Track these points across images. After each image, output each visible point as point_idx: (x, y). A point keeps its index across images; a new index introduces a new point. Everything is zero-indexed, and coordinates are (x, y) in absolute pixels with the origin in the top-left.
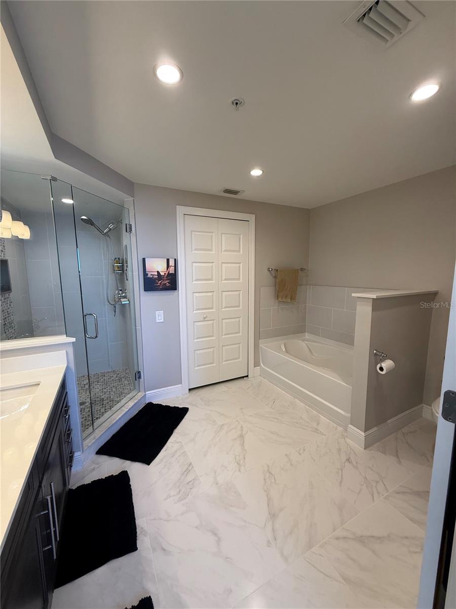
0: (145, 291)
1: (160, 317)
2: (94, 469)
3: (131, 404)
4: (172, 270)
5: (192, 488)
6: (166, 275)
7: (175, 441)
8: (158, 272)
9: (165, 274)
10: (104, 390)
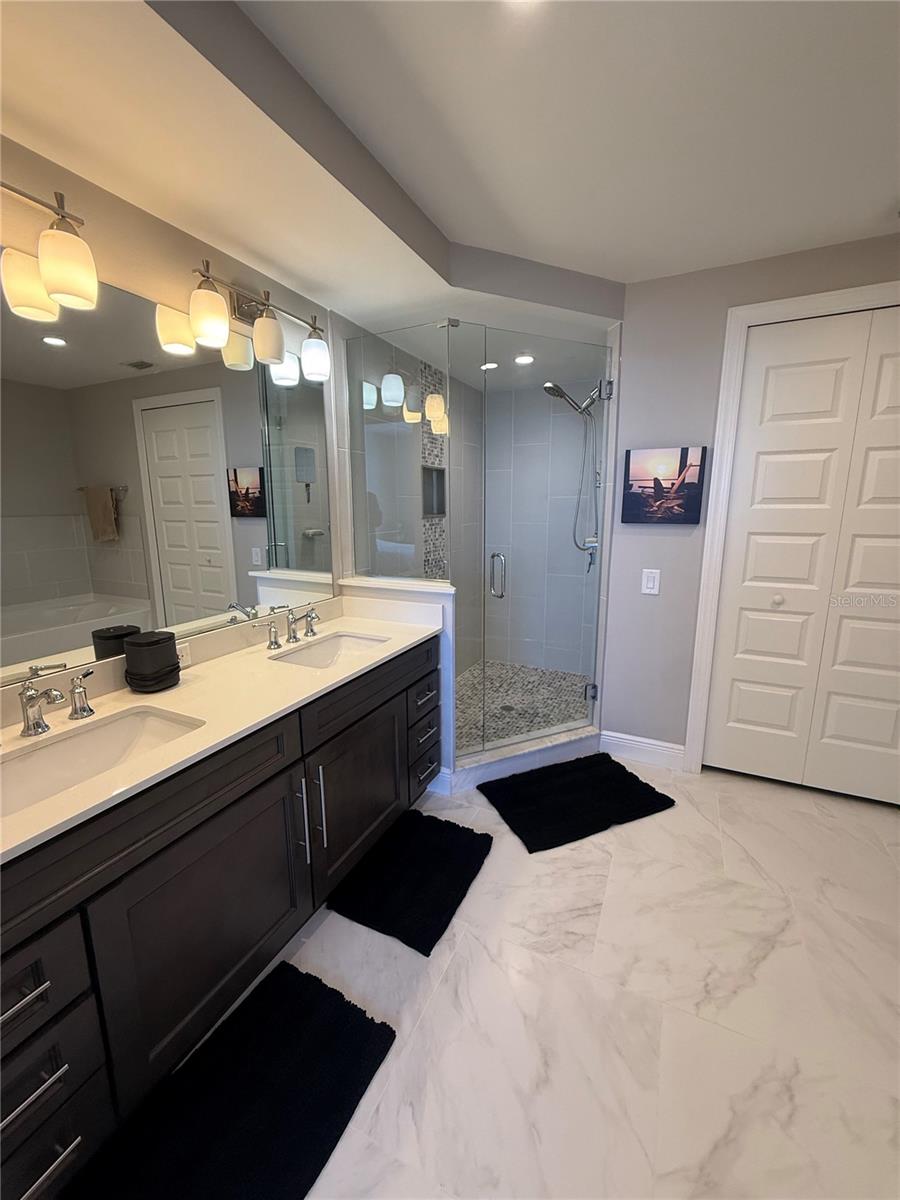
0: (623, 522)
1: (650, 582)
2: (461, 806)
3: (563, 739)
4: (692, 476)
5: (566, 946)
6: (675, 487)
7: (604, 845)
8: (656, 481)
9: (673, 484)
10: (549, 702)
